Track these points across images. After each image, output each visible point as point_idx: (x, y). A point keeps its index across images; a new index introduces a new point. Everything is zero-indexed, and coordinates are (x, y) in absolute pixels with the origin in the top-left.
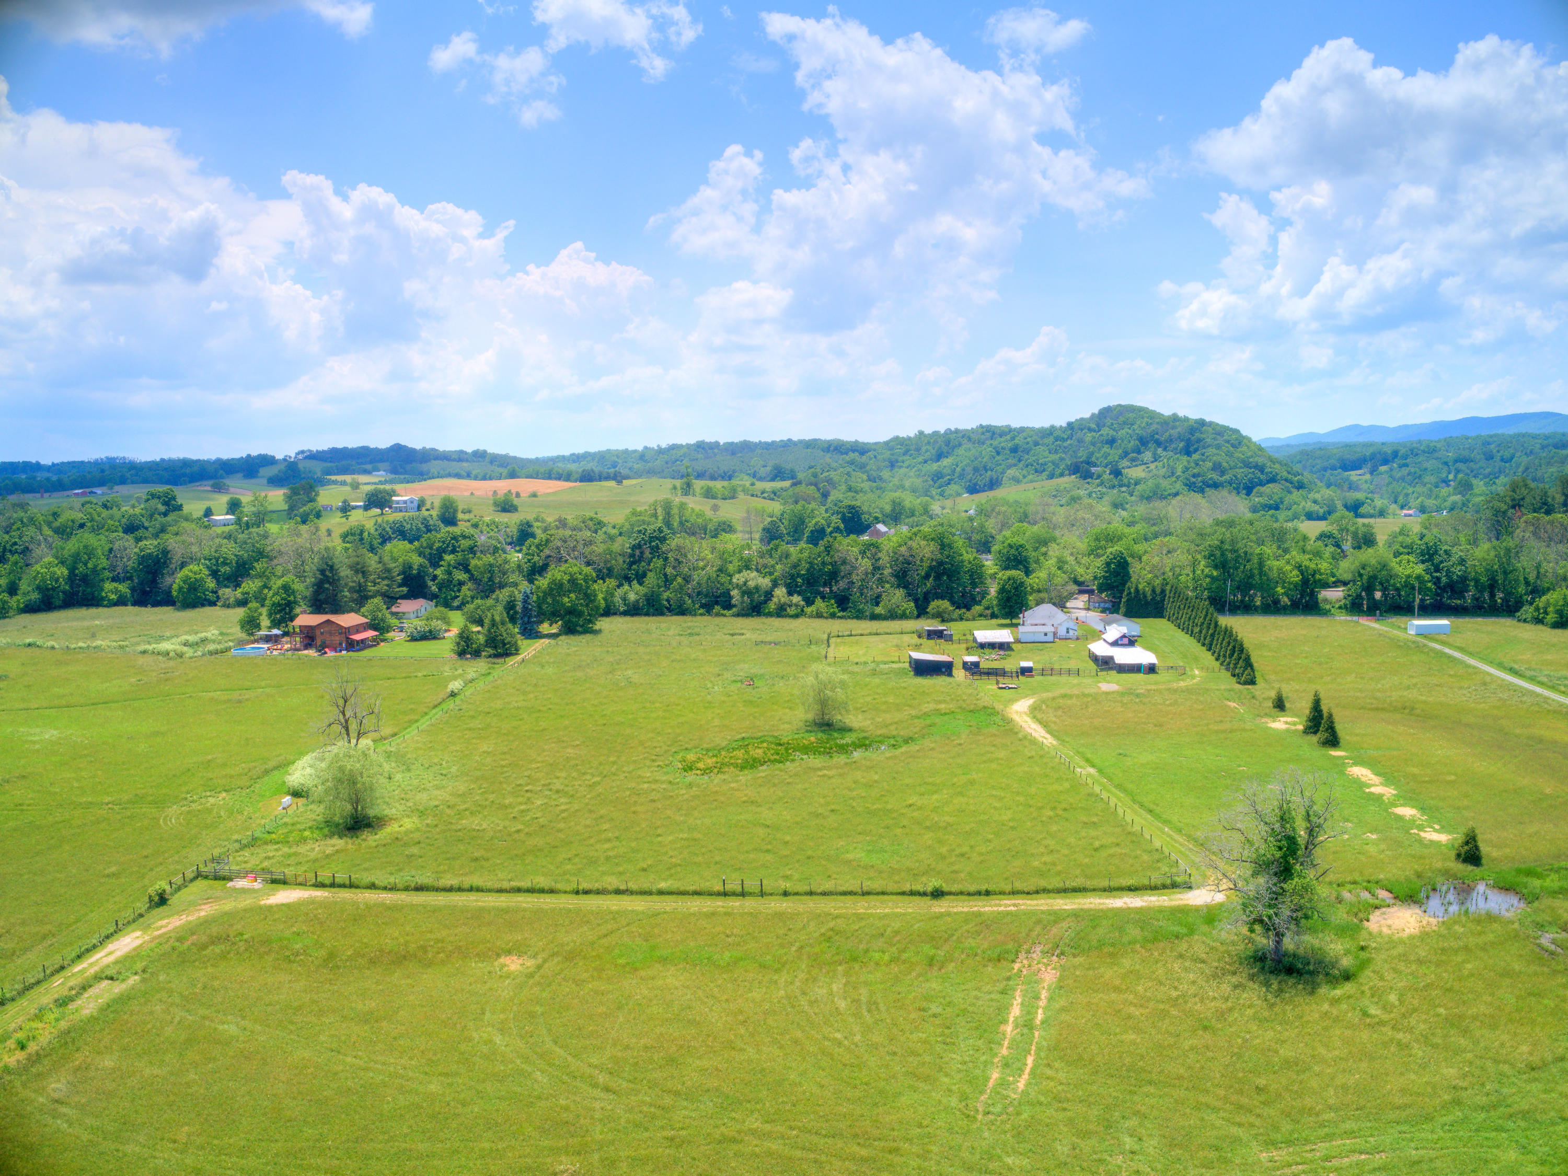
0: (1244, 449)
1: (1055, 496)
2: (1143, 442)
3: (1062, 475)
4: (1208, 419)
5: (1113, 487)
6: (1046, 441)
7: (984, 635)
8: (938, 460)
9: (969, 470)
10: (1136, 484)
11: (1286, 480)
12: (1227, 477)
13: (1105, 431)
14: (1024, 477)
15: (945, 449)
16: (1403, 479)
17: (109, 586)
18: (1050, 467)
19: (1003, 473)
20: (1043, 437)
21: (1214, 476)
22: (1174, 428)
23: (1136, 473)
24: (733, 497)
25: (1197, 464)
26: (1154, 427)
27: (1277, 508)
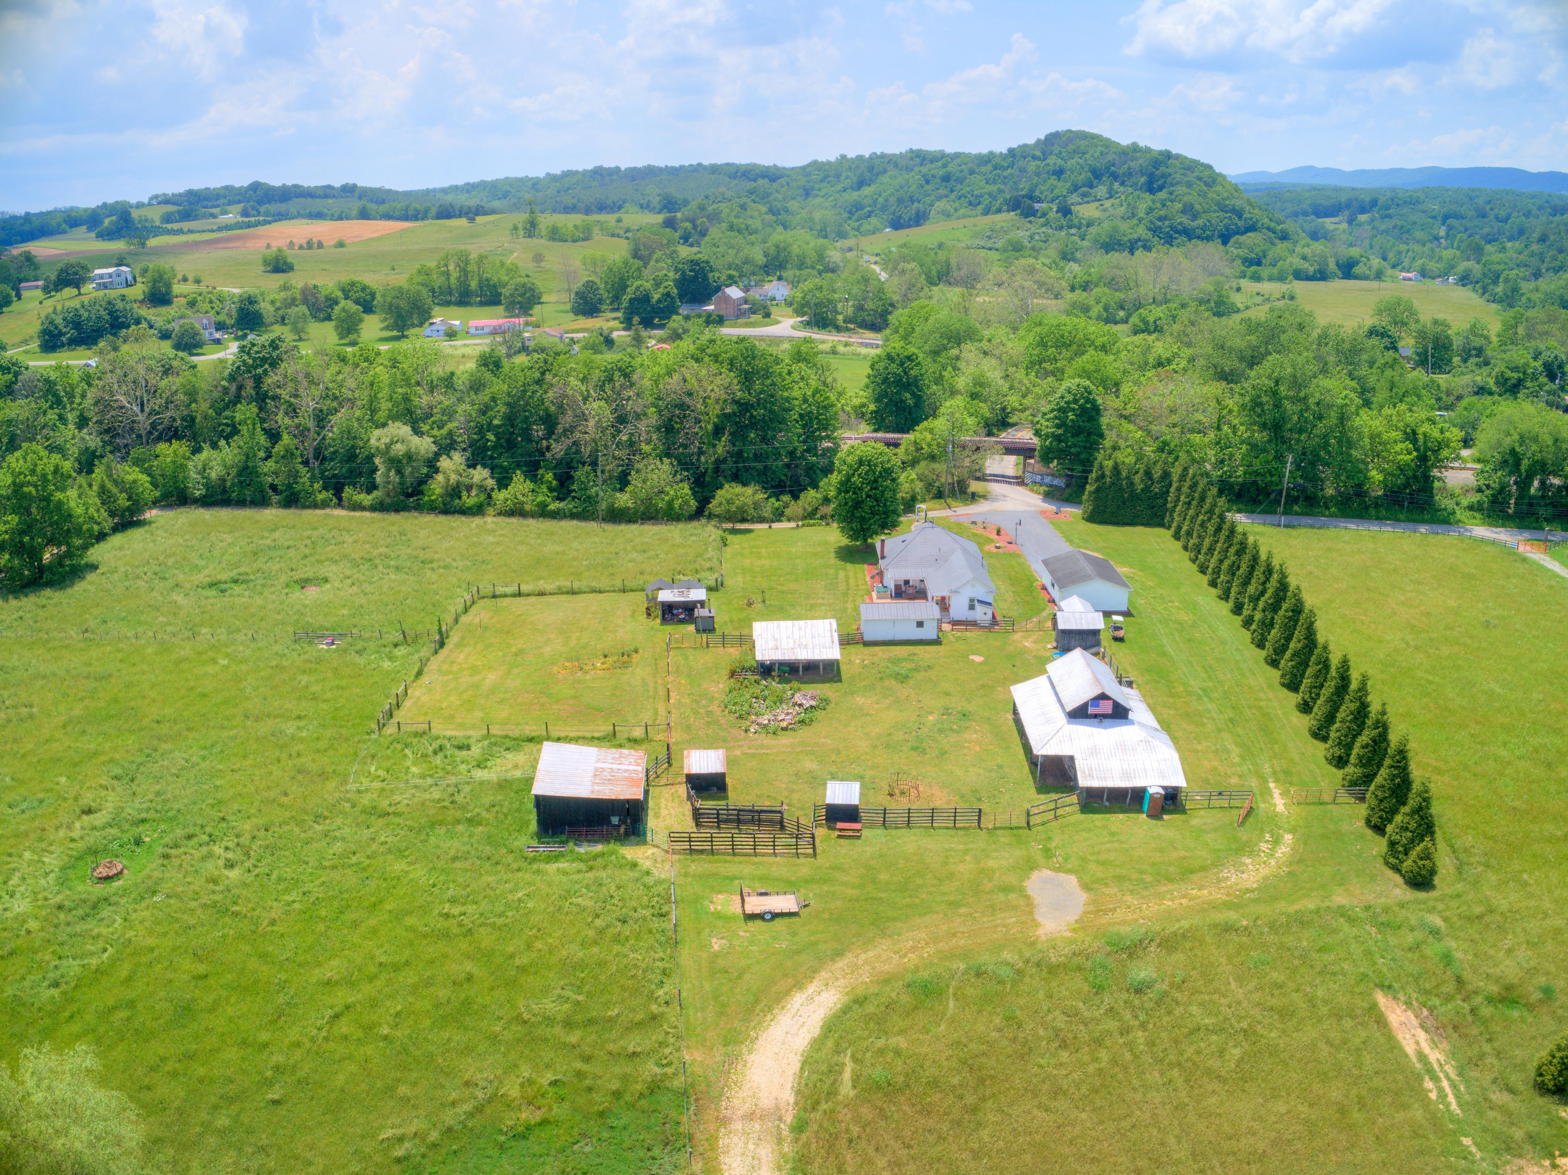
0: (1219, 188)
1: (989, 237)
2: (1097, 175)
3: (999, 211)
4: (1174, 152)
5: (1061, 228)
6: (983, 169)
8: (859, 189)
9: (892, 200)
10: (1088, 226)
11: (1268, 229)
12: (1200, 222)
13: (1052, 160)
14: (956, 210)
15: (867, 175)
16: (1386, 232)
18: (986, 200)
19: (932, 205)
20: (979, 165)
21: (1185, 220)
22: (1134, 159)
23: (1087, 211)
25: (1164, 205)
26: (1110, 157)
27: (1259, 263)
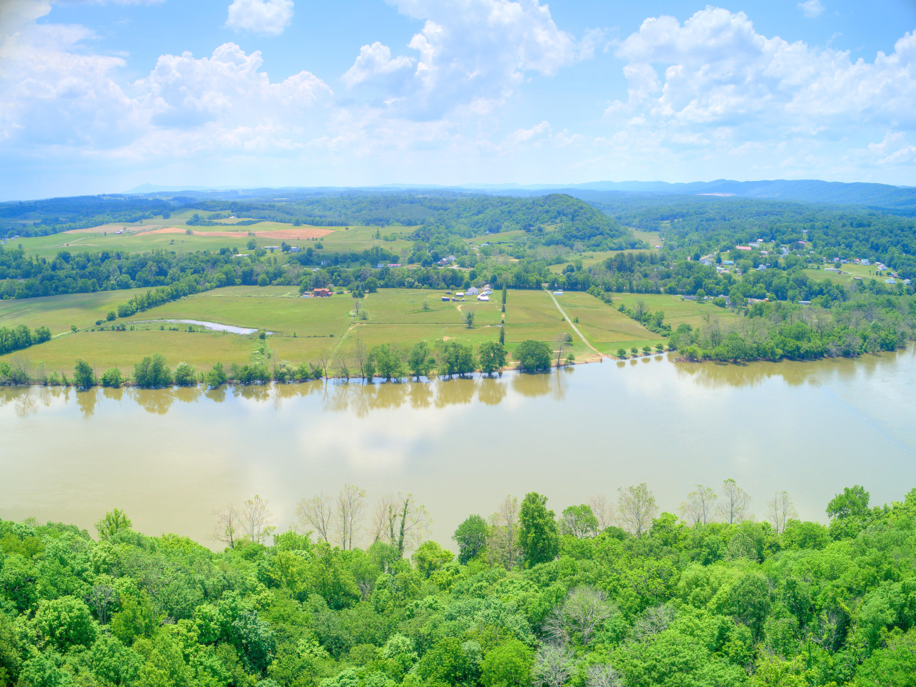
1: (515, 239)
5: (538, 236)
7: (458, 294)
8: (478, 215)
10: (545, 235)
11: (607, 234)
14: (511, 226)
15: (481, 209)
17: (237, 280)
19: (503, 224)
22: (570, 208)
23: (549, 229)
24: (395, 240)
27: (598, 246)
